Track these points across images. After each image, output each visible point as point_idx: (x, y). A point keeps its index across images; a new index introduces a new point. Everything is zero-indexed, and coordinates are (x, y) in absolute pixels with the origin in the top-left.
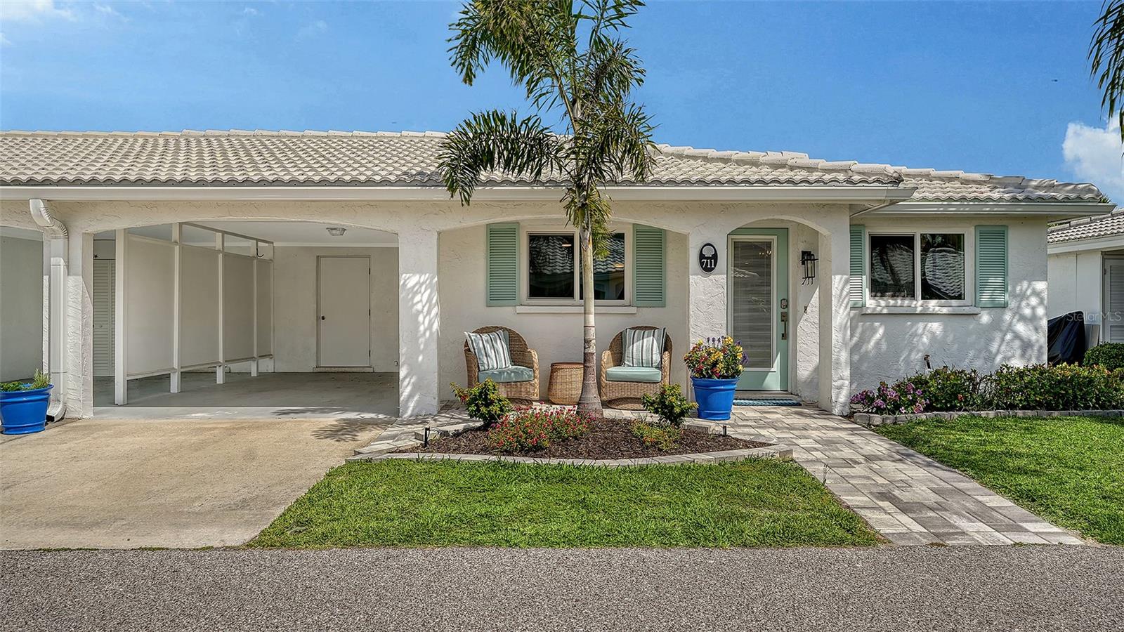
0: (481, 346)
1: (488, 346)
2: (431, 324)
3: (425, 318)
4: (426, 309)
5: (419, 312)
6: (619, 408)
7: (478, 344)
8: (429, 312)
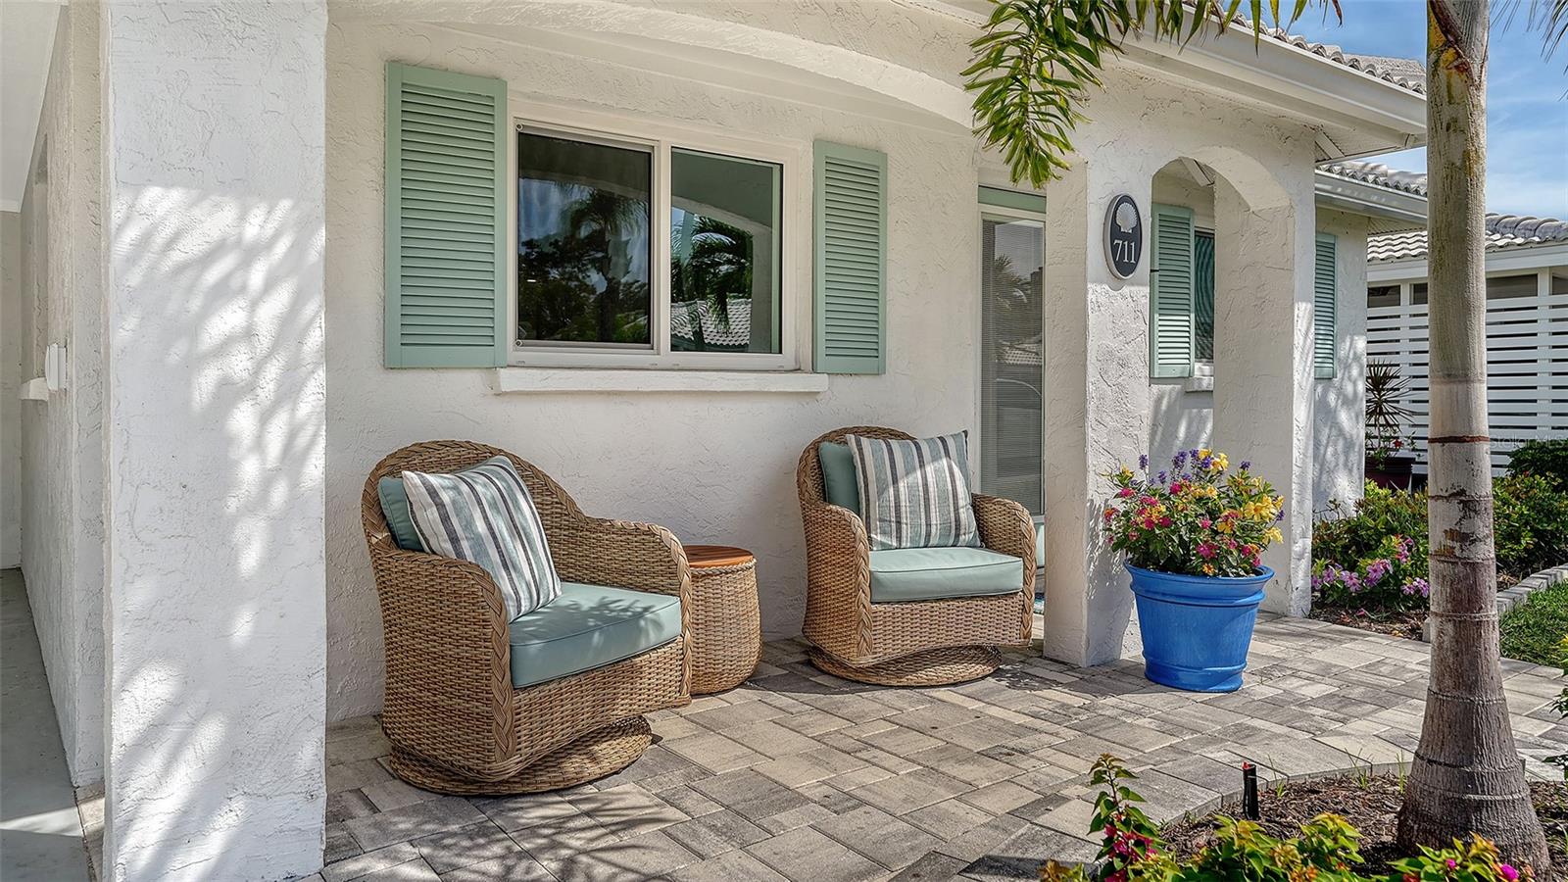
0: (481, 527)
1: (501, 526)
2: (292, 457)
3: (265, 418)
4: (273, 371)
5: (229, 393)
6: (904, 681)
7: (469, 525)
8: (288, 392)
